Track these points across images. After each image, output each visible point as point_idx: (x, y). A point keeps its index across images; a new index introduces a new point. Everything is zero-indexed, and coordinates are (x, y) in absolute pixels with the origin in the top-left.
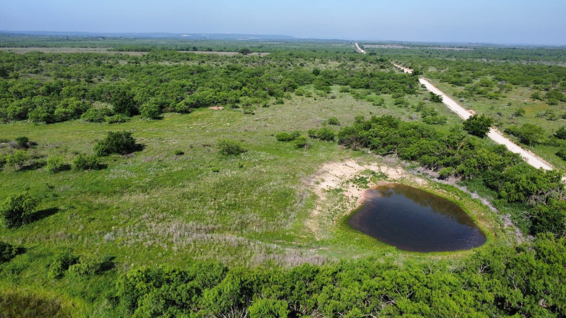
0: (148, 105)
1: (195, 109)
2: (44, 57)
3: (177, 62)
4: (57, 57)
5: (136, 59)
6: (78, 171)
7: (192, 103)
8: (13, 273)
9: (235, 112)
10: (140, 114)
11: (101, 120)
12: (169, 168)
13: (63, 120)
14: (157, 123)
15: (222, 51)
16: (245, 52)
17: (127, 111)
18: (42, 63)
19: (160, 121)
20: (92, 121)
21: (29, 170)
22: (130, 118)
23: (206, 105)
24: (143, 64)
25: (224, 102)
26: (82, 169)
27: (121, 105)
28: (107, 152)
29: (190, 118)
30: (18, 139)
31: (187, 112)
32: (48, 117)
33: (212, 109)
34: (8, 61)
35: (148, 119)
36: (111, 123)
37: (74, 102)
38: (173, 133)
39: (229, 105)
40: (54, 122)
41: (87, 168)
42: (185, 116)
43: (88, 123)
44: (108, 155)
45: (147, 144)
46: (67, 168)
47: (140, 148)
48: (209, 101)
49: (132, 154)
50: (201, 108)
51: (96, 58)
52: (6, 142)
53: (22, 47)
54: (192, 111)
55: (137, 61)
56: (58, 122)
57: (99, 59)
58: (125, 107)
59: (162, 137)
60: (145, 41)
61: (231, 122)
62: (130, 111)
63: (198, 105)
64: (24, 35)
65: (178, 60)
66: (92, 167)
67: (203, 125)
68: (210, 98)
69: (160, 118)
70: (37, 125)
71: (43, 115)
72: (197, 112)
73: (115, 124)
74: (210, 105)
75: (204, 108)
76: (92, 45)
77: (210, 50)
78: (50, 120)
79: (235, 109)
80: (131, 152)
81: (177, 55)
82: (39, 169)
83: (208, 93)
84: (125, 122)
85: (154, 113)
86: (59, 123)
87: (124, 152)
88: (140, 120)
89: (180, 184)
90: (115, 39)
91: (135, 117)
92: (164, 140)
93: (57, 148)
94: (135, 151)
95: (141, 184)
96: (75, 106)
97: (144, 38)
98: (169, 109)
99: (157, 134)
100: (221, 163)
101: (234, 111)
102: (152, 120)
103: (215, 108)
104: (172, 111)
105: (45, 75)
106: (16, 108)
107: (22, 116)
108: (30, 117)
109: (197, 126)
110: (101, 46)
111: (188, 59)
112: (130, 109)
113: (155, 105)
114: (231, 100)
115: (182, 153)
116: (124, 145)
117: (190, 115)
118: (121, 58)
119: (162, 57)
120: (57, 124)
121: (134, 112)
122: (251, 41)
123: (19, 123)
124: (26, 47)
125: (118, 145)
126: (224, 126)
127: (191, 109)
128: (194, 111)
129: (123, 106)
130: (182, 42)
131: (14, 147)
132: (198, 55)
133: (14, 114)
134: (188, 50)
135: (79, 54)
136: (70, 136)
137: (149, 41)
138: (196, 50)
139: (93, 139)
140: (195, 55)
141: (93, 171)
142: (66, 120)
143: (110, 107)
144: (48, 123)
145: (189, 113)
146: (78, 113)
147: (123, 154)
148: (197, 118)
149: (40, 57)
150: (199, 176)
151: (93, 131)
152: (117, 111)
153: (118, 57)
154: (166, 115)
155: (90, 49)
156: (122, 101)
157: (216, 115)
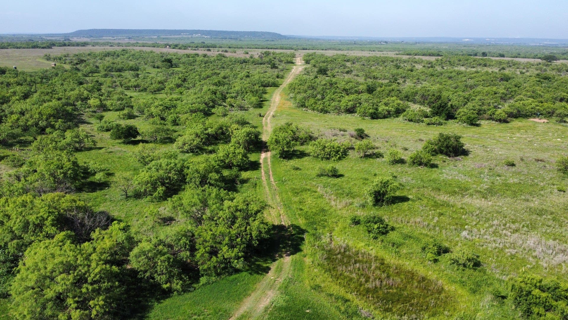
0: (465, 110)
1: (514, 119)
2: (349, 59)
3: (474, 67)
4: (358, 59)
5: (430, 63)
6: (413, 166)
7: (512, 113)
8: (393, 246)
9: (564, 128)
10: (456, 118)
11: (418, 121)
12: (503, 178)
13: (385, 117)
14: (474, 129)
15: (517, 57)
16: (550, 58)
17: (443, 115)
18: (348, 64)
19: (478, 128)
20: (411, 120)
21: (370, 158)
22: (446, 122)
23: (526, 116)
24: (439, 69)
25: (550, 114)
26: (416, 165)
27: (439, 109)
28: (435, 152)
29: (511, 129)
30: (356, 130)
31: (505, 121)
32: (375, 113)
33: (534, 121)
34: (324, 62)
35: (465, 124)
36: (429, 124)
37: (395, 102)
38: (495, 141)
39: (554, 119)
40: (377, 118)
41: (420, 164)
42: (504, 125)
43: (406, 122)
44: (435, 155)
45: (471, 150)
46: (402, 161)
47: (465, 153)
48: (531, 112)
49: (458, 157)
50: (520, 119)
51: (392, 61)
52: (344, 131)
53: (323, 50)
54: (511, 120)
55: (431, 65)
56: (381, 118)
57: (395, 62)
58: (442, 110)
59: (486, 144)
60: (427, 46)
61: (562, 137)
62: (446, 114)
63: (518, 115)
64: (319, 39)
65: (474, 65)
66: (426, 165)
67: (528, 137)
68: (532, 108)
69: (478, 125)
70: (364, 119)
71: (371, 111)
72: (516, 123)
73: (433, 126)
74: (530, 117)
75: (524, 119)
76: (378, 49)
77: (503, 56)
78: (375, 116)
79: (563, 124)
80: (458, 156)
81: (472, 60)
82: (378, 159)
83: (530, 103)
84: (442, 125)
85: (473, 119)
86: (382, 120)
87: (452, 154)
88: (457, 125)
89: (523, 197)
90: (396, 43)
91: (450, 121)
92: (488, 148)
93: (387, 142)
94: (461, 155)
95: (479, 189)
96: (396, 105)
97: (424, 43)
98: (486, 116)
99: (478, 141)
100: (563, 182)
101: (563, 126)
102: (469, 126)
103: (537, 120)
104: (488, 119)
105: (355, 75)
106: (347, 103)
107: (351, 111)
108: (358, 112)
109: (521, 138)
110: (386, 49)
111: (485, 65)
112: (447, 112)
113: (472, 111)
114: (560, 113)
115: (513, 165)
116: (453, 148)
117: (509, 125)
118: (416, 62)
119: (457, 62)
120: (379, 120)
121: (450, 116)
122: (549, 47)
123: (349, 116)
124: (326, 50)
125: (447, 147)
126: (555, 142)
127: (509, 118)
128: (513, 121)
129: (441, 109)
130: (465, 46)
131: (352, 137)
132: (495, 61)
133: (346, 108)
134: (476, 55)
135: (377, 57)
136: (394, 133)
137: (430, 45)
138: (486, 56)
139: (416, 138)
140: (492, 61)
141: (425, 168)
142: (387, 117)
143: (428, 110)
144: (373, 118)
145: (507, 122)
146: (398, 112)
147: (449, 157)
148: (519, 129)
149: (345, 59)
150: (542, 192)
151: (414, 131)
152: (434, 113)
153: (412, 61)
154: (482, 122)
155: (378, 53)
156: (441, 104)
157: (540, 128)
